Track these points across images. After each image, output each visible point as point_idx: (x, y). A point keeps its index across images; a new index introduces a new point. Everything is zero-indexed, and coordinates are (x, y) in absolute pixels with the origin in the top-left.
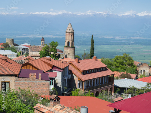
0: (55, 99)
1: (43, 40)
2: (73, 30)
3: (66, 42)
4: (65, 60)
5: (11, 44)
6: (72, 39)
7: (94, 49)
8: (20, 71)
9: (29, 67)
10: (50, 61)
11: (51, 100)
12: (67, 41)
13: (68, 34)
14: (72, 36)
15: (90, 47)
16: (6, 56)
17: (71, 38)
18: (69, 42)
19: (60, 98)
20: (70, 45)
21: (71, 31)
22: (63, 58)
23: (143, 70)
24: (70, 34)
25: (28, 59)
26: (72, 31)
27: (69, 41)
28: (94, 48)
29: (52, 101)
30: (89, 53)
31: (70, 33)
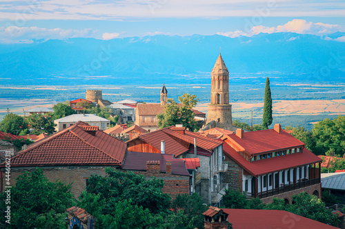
0: (216, 218)
3: (212, 96)
5: (97, 102)
6: (225, 88)
8: (125, 156)
9: (142, 148)
10: (185, 134)
11: (206, 220)
15: (262, 104)
18: (218, 95)
19: (227, 215)
20: (221, 101)
22: (208, 128)
27: (220, 93)
29: (210, 220)
30: (261, 117)
31: (219, 75)
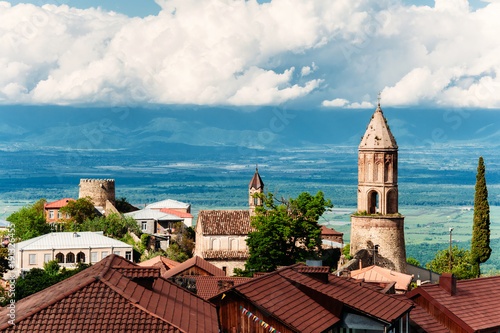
1: (259, 185)
2: (394, 141)
3: (359, 195)
5: (104, 205)
6: (390, 181)
7: (491, 227)
12: (365, 190)
13: (370, 156)
14: (390, 166)
16: (81, 256)
18: (374, 195)
20: (381, 208)
21: (385, 144)
22: (355, 267)
24: (381, 157)
25: (194, 269)
26: (389, 144)
27: (377, 189)
28: (488, 223)
31: (377, 152)
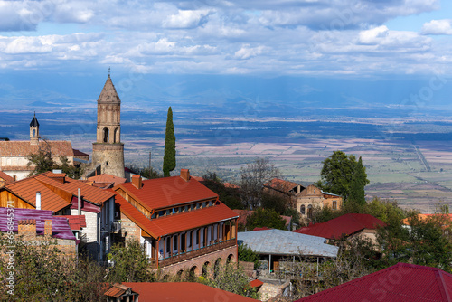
0: (122, 299)
1: (36, 124)
3: (98, 131)
4: (98, 179)
6: (116, 121)
10: (65, 182)
11: (110, 300)
12: (102, 127)
13: (104, 106)
14: (116, 113)
17: (113, 120)
18: (106, 130)
19: (137, 295)
20: (111, 138)
21: (113, 99)
22: (93, 175)
23: (306, 205)
24: (110, 107)
27: (108, 127)
